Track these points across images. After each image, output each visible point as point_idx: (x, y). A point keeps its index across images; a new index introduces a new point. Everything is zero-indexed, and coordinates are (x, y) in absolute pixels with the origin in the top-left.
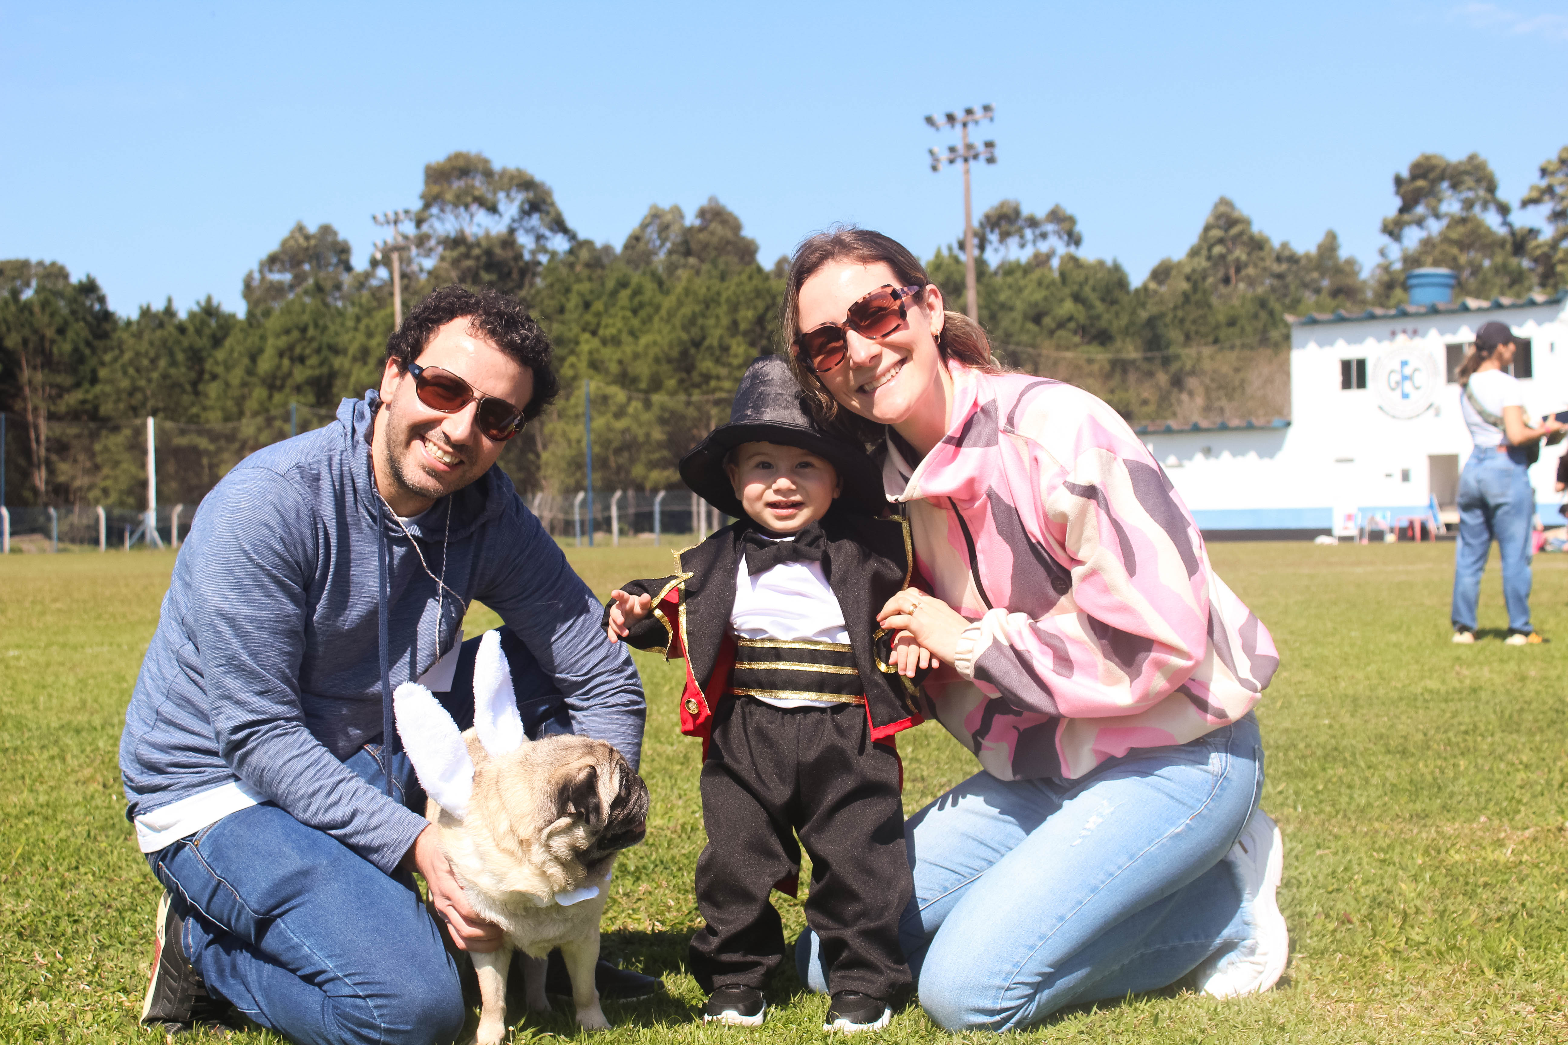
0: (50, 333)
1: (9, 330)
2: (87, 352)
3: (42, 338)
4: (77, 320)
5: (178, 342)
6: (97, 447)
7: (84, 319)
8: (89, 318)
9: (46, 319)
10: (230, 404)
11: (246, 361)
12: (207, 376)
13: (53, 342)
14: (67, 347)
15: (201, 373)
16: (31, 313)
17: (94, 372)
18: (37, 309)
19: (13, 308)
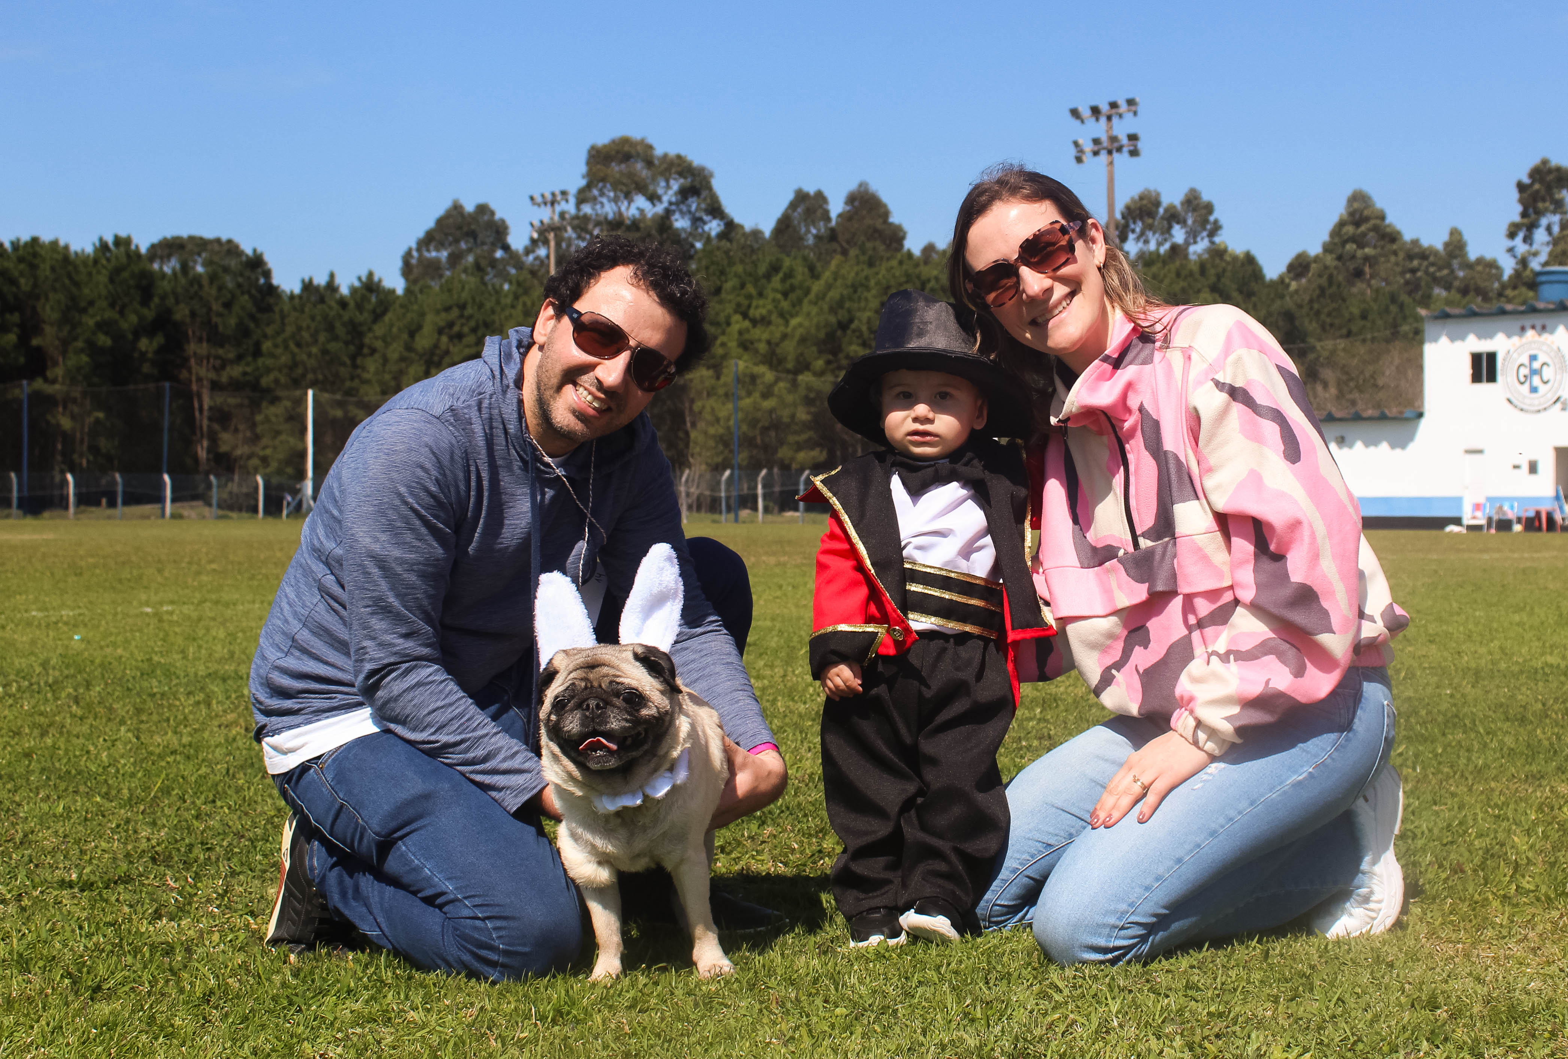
0: (216, 307)
1: (177, 302)
2: (252, 325)
3: (210, 309)
4: (243, 293)
5: (340, 316)
6: (259, 418)
7: (249, 293)
8: (254, 292)
9: (214, 291)
10: (387, 377)
11: (405, 336)
12: (366, 351)
13: (219, 315)
14: (233, 321)
15: (361, 346)
16: (201, 286)
17: (258, 345)
18: (205, 282)
19: (183, 281)
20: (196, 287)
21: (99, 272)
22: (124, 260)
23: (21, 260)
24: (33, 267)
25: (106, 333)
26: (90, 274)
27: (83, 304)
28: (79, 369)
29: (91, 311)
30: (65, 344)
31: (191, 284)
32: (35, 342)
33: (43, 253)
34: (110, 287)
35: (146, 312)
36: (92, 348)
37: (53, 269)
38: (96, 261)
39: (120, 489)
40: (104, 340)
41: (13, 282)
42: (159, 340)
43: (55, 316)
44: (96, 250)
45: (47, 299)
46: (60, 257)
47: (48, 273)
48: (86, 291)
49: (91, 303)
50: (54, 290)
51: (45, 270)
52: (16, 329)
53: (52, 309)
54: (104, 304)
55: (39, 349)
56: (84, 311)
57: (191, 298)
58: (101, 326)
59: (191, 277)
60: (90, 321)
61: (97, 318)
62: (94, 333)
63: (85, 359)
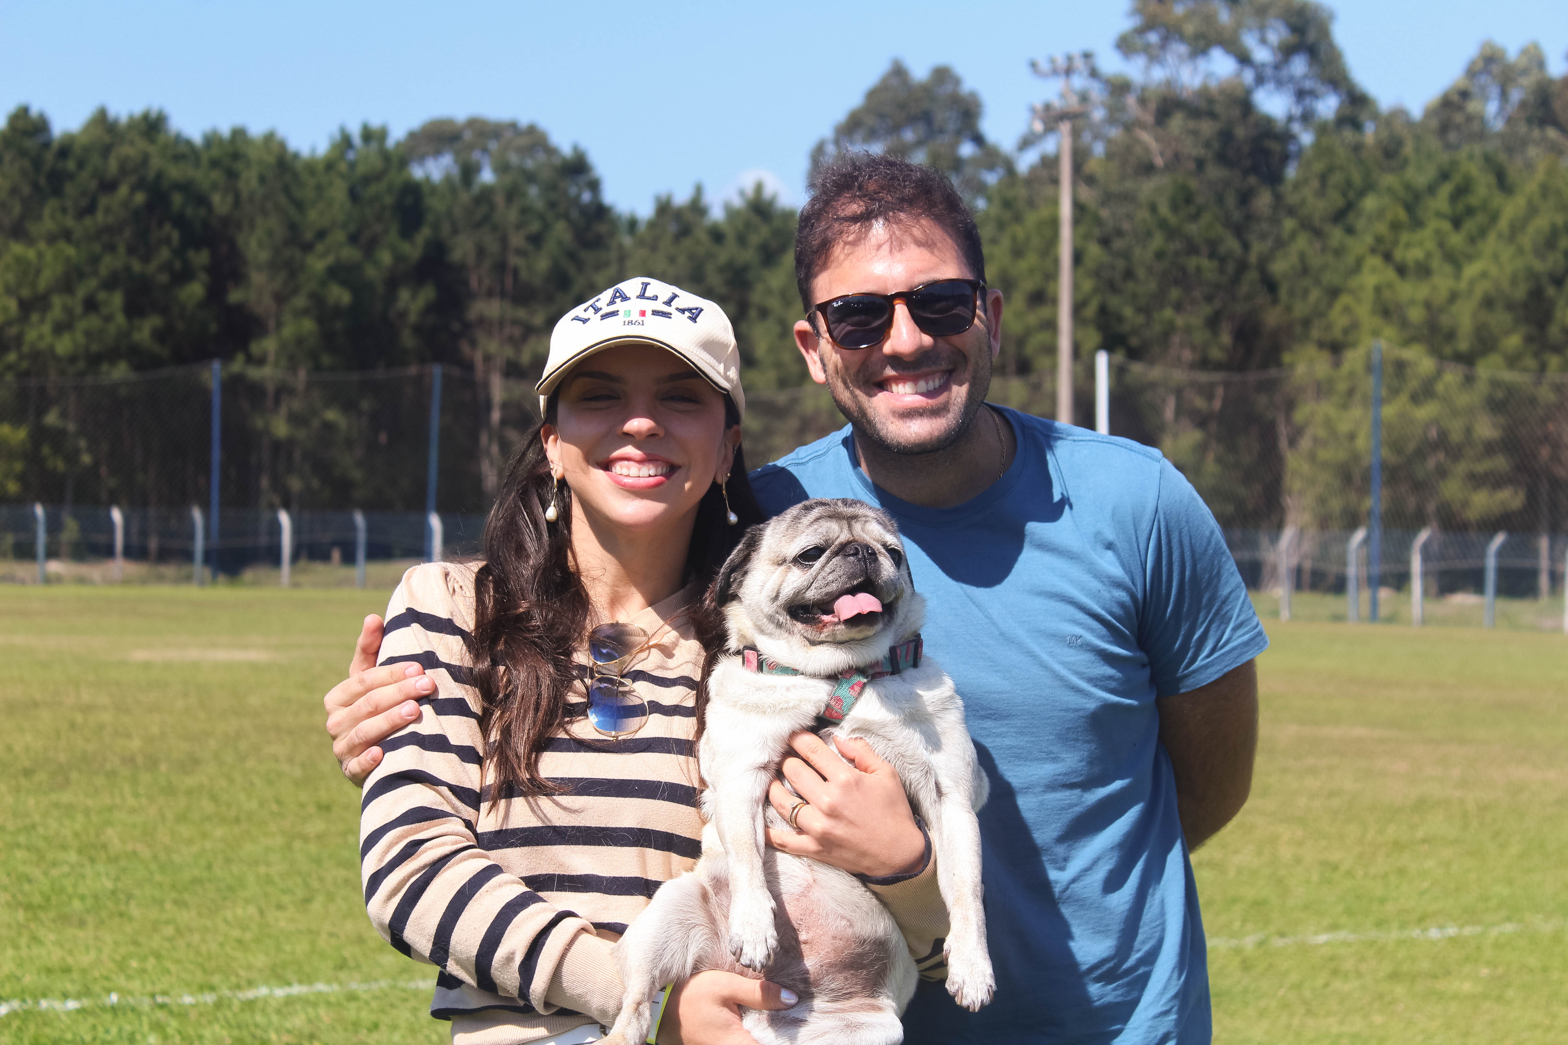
0: (517, 240)
1: (456, 231)
2: (572, 270)
3: (507, 245)
4: (558, 218)
5: (711, 255)
7: (568, 217)
8: (575, 214)
9: (513, 215)
10: (785, 356)
12: (752, 311)
13: (521, 253)
14: (542, 264)
15: (743, 305)
16: (492, 207)
18: (499, 199)
19: (465, 197)
20: (484, 208)
21: (333, 184)
22: (376, 164)
23: (216, 164)
24: (233, 175)
25: (344, 283)
26: (319, 187)
27: (309, 236)
28: (299, 341)
29: (320, 247)
30: (280, 299)
31: (476, 201)
32: (235, 296)
33: (250, 153)
34: (351, 208)
35: (408, 247)
36: (320, 307)
37: (262, 179)
38: (331, 167)
39: (361, 536)
40: (339, 295)
41: (202, 200)
42: (428, 294)
43: (264, 256)
44: (333, 149)
45: (252, 226)
46: (271, 160)
47: (254, 185)
48: (313, 215)
49: (321, 235)
50: (264, 212)
51: (250, 180)
52: (203, 276)
53: (261, 243)
54: (339, 236)
55: (240, 308)
56: (308, 248)
57: (478, 225)
58: (336, 273)
59: (476, 189)
60: (318, 264)
61: (330, 260)
62: (323, 283)
63: (308, 325)
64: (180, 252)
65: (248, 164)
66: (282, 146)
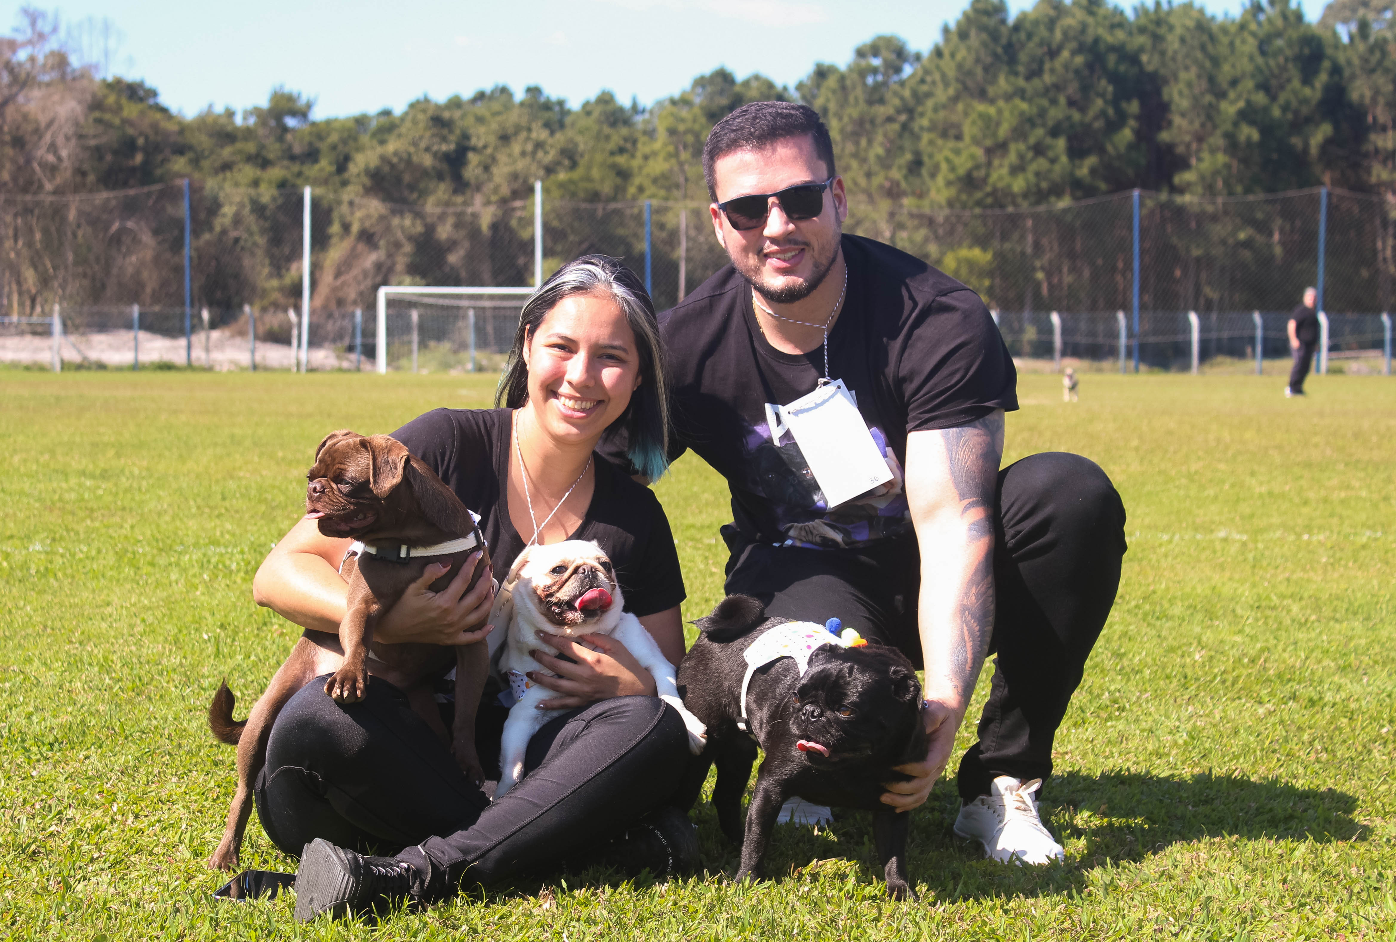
1: (1354, 76)
16: (1386, 52)
20: (1378, 55)
21: (1244, 42)
22: (1280, 23)
23: (1142, 30)
24: (1157, 39)
25: (1252, 123)
26: (1232, 44)
27: (1224, 84)
28: (1216, 173)
29: (1232, 94)
30: (1199, 137)
31: (1371, 50)
32: (1164, 136)
33: (1172, 20)
34: (1260, 60)
35: (1307, 91)
36: (1232, 145)
37: (1184, 39)
38: (1243, 26)
39: (1259, 333)
40: (1249, 133)
41: (1134, 59)
42: (1326, 129)
43: (1185, 104)
44: (1246, 12)
45: (1175, 80)
46: (1191, 24)
47: (1176, 45)
48: (1226, 68)
49: (1234, 83)
50: (1187, 68)
51: (1172, 43)
52: (1132, 123)
53: (1181, 93)
54: (1249, 84)
55: (1170, 147)
56: (1221, 95)
57: (1372, 71)
58: (1248, 115)
59: (1372, 39)
60: (1230, 108)
61: (1241, 104)
62: (1236, 124)
63: (1221, 158)
64: (1116, 102)
65: (1171, 28)
66: (1201, 11)
